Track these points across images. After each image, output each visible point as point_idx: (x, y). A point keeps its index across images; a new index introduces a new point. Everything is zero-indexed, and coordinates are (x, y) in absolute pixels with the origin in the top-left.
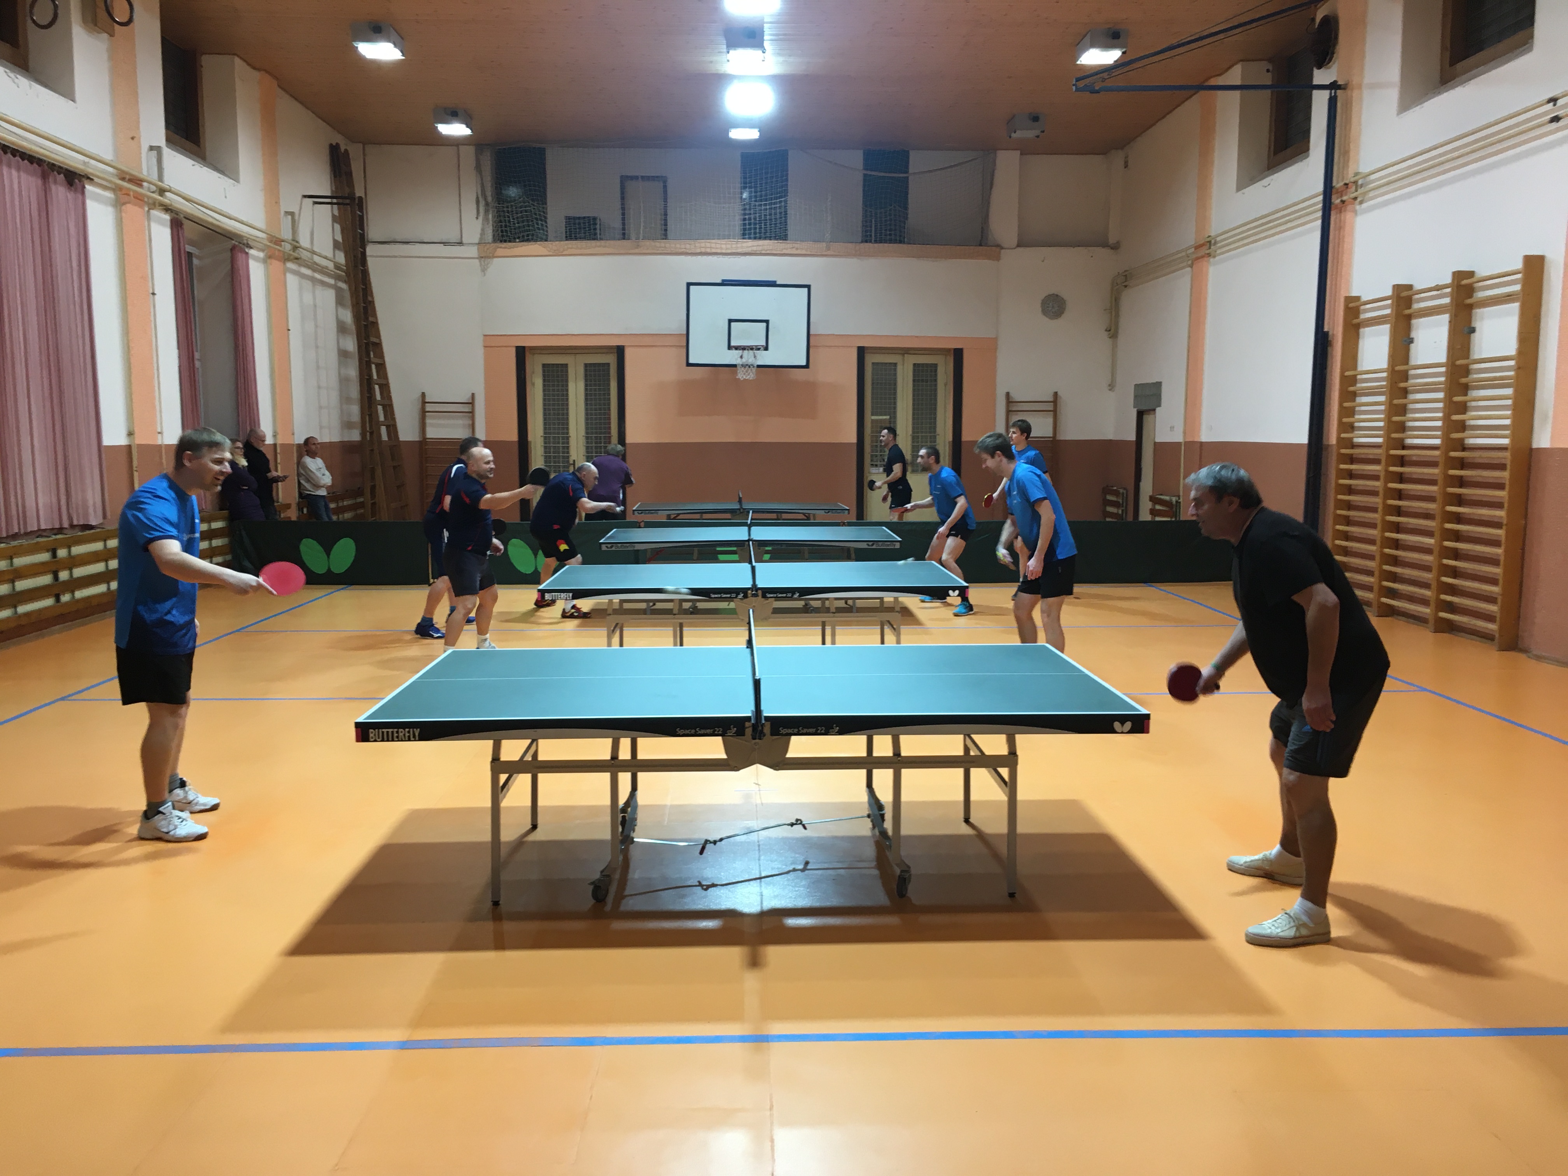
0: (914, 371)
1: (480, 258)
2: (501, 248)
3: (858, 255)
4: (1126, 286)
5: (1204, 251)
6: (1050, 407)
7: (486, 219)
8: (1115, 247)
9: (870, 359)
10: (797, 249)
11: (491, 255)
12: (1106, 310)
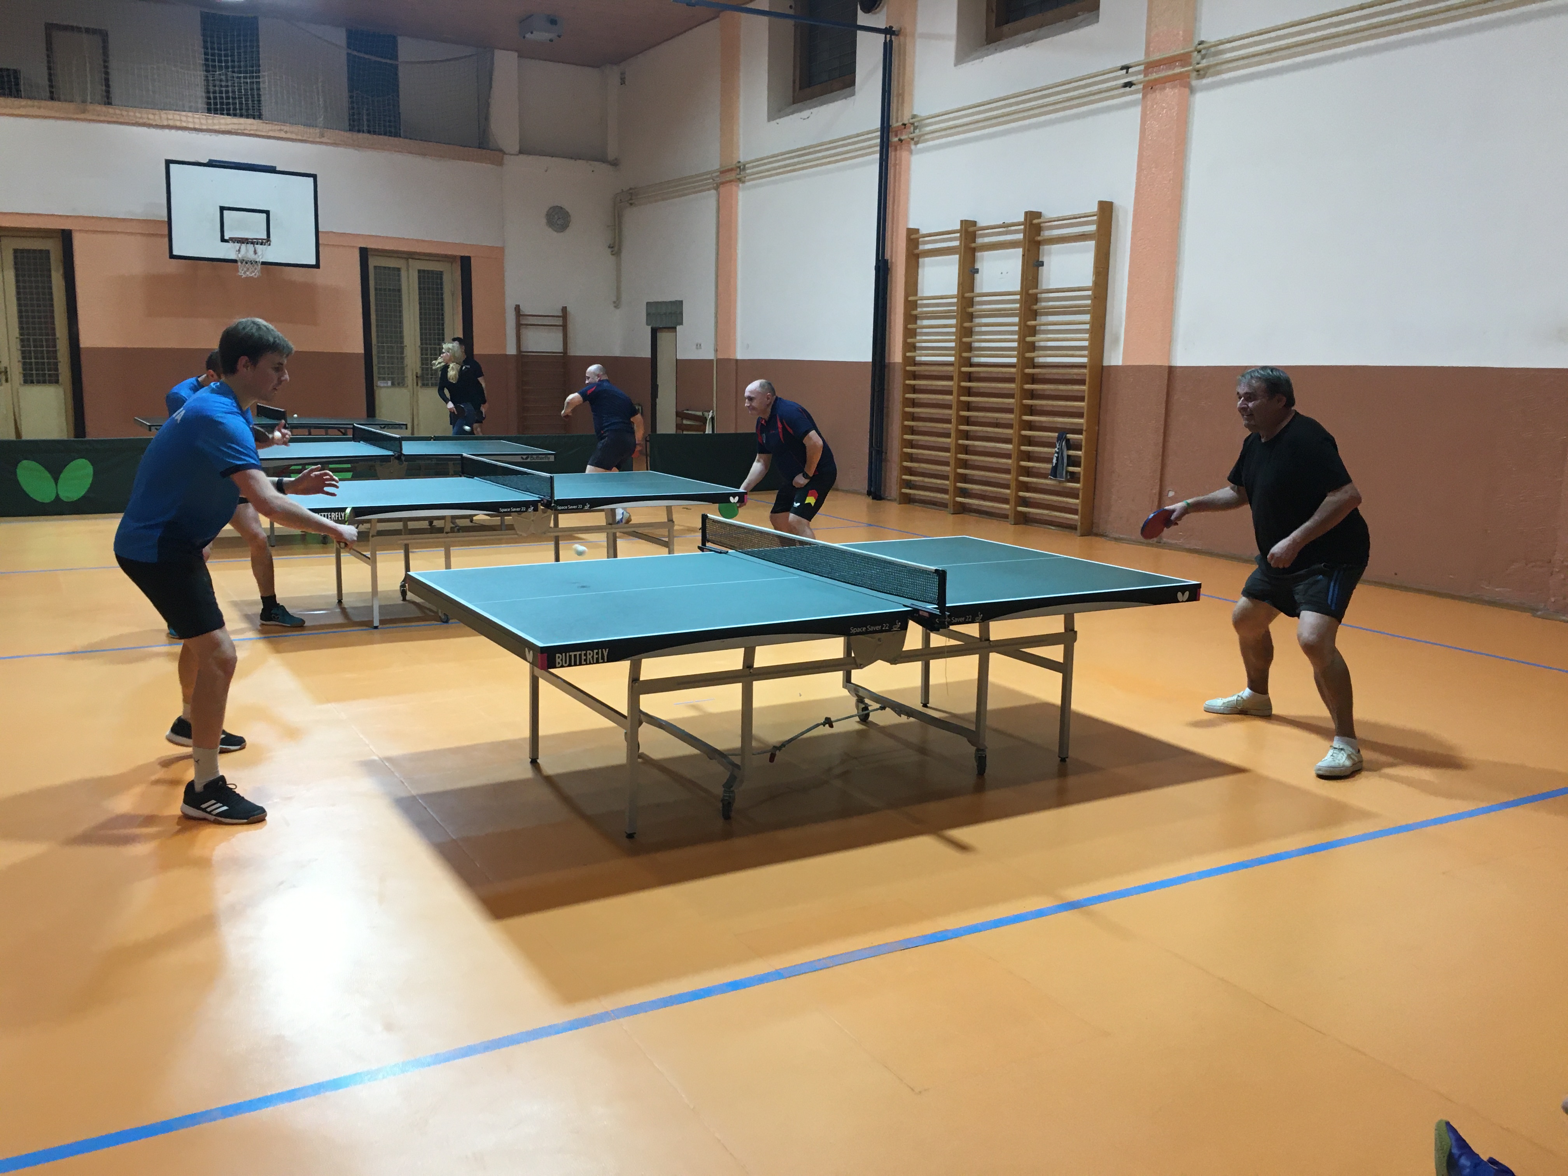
0: (419, 278)
3: (358, 146)
4: (631, 204)
5: (732, 176)
6: (559, 322)
8: (615, 164)
9: (373, 262)
12: (608, 226)
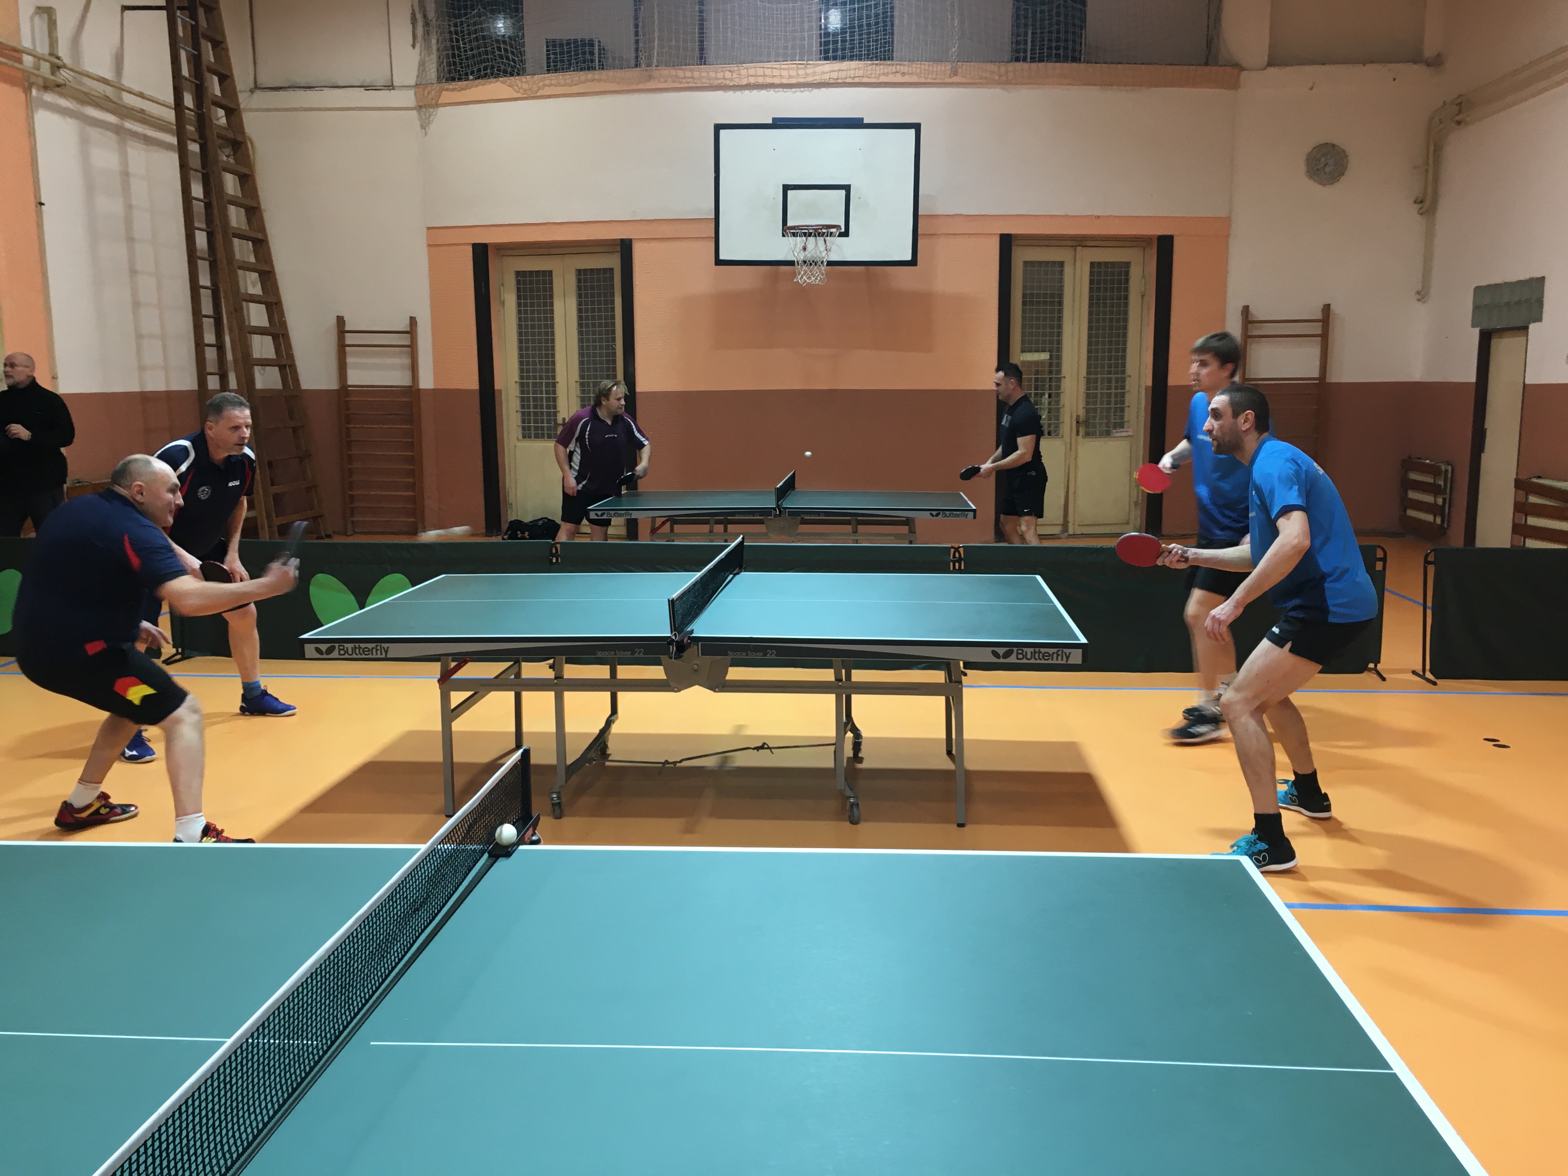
0: (1092, 274)
1: (419, 108)
2: (447, 90)
3: (1005, 82)
4: (1459, 123)
6: (1317, 329)
7: (428, 47)
8: (1436, 63)
9: (1020, 256)
10: (903, 74)
11: (434, 102)
12: (1415, 167)
